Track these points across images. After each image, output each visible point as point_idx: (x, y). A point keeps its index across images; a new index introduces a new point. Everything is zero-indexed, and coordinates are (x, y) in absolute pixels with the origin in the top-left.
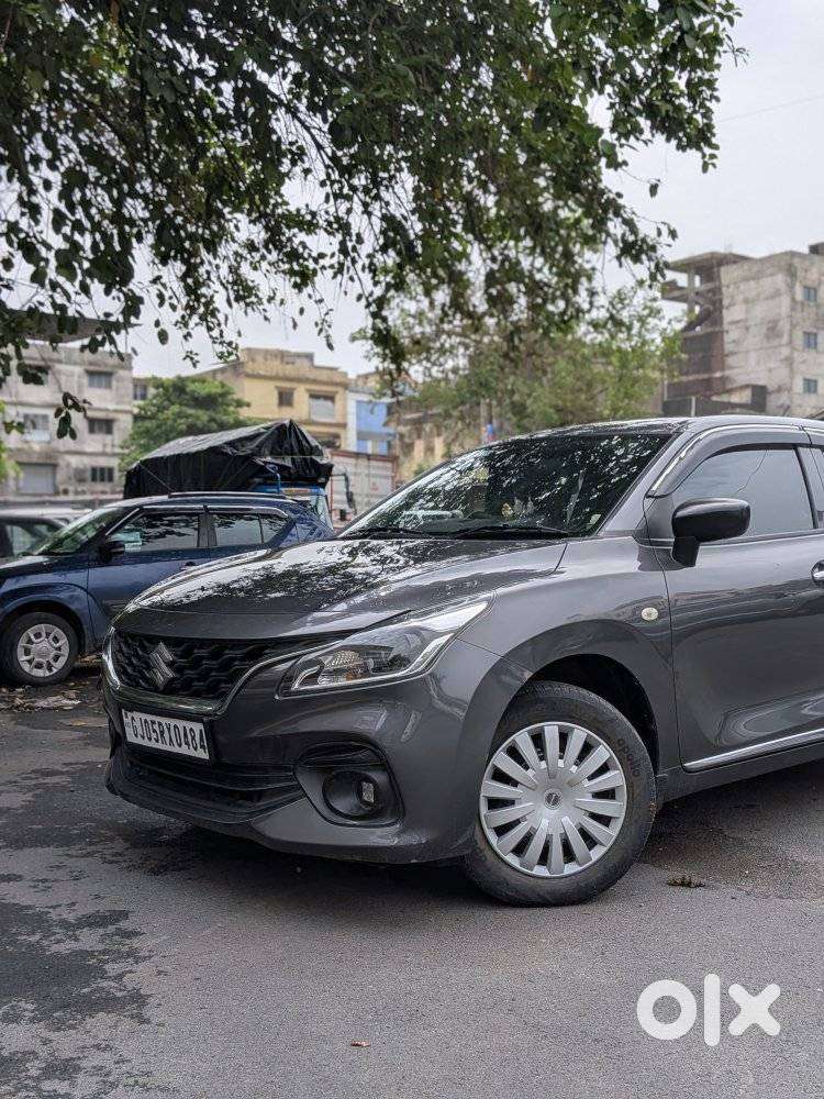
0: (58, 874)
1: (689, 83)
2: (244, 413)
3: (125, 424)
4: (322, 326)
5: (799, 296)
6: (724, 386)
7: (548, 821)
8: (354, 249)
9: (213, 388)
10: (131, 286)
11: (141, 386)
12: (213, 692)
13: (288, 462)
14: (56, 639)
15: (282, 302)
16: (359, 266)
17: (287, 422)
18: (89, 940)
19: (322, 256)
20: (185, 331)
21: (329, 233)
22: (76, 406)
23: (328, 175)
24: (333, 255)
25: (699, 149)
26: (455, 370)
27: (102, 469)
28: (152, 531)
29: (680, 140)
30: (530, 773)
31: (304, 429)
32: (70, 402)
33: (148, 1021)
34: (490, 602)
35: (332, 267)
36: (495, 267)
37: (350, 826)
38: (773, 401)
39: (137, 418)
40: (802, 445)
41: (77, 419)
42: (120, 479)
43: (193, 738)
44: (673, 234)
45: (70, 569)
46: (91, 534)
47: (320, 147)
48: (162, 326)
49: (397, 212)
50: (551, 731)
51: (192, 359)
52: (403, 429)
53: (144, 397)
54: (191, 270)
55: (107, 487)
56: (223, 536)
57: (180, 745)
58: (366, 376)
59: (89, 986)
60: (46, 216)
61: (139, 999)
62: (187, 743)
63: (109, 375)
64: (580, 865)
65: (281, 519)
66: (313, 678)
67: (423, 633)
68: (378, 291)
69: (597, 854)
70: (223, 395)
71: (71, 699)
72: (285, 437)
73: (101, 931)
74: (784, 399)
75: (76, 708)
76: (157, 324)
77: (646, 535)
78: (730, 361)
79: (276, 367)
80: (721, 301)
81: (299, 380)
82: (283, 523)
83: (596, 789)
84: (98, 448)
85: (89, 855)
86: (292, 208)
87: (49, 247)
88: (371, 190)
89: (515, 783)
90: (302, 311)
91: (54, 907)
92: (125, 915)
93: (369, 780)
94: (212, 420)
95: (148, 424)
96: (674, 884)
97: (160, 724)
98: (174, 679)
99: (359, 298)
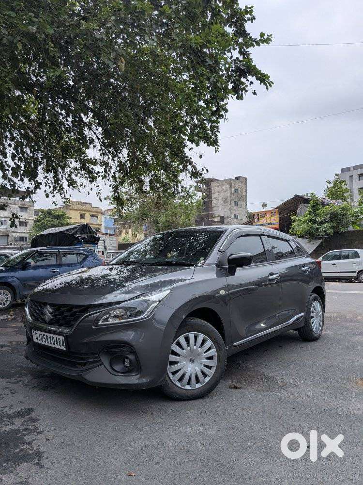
0: (7, 391)
1: (211, 127)
2: (69, 221)
3: (31, 223)
4: (98, 194)
5: (233, 192)
6: (212, 216)
7: (191, 369)
8: (109, 171)
9: (60, 213)
10: (37, 179)
11: (37, 212)
12: (68, 324)
13: (86, 237)
14: (7, 295)
15: (85, 186)
16: (110, 176)
17: (85, 224)
18: (18, 424)
19: (99, 172)
20: (53, 195)
21: (101, 166)
22: (17, 217)
23: (101, 148)
24: (102, 172)
25: (214, 146)
26: (136, 209)
27: (23, 237)
28: (40, 259)
29: (208, 143)
30: (184, 351)
31: (91, 226)
32: (15, 216)
33: (43, 467)
34: (171, 290)
35: (102, 176)
36: (152, 178)
37: (120, 376)
38: (226, 221)
39: (35, 221)
40: (261, 235)
41: (17, 221)
42: (29, 241)
43: (60, 342)
44: (207, 170)
45: (12, 271)
46: (20, 259)
47: (98, 139)
48: (47, 192)
49: (123, 160)
50: (191, 335)
51: (55, 203)
52: (119, 226)
53: (37, 215)
54: (56, 176)
55: (24, 243)
56: (65, 260)
57: (54, 344)
58: (108, 210)
59: (18, 448)
60: (9, 156)
61: (39, 454)
62: (57, 344)
63: (27, 208)
64: (201, 384)
65: (83, 254)
66: (106, 320)
67: (149, 302)
68: (116, 184)
69: (207, 379)
70: (63, 215)
71: (11, 316)
72: (85, 228)
73: (23, 419)
74: (229, 220)
75: (13, 319)
76: (45, 191)
77: (219, 265)
78: (214, 209)
79: (80, 207)
80: (211, 192)
81: (87, 211)
82: (84, 256)
83: (207, 356)
84: (22, 231)
85: (18, 382)
86: (89, 158)
87: (9, 166)
88: (114, 153)
89: (179, 355)
90: (91, 189)
91: (4, 407)
92: (31, 411)
93: (128, 358)
94: (60, 223)
95: (39, 223)
96: (231, 388)
97: (47, 336)
98: (53, 319)
99: (110, 186)
